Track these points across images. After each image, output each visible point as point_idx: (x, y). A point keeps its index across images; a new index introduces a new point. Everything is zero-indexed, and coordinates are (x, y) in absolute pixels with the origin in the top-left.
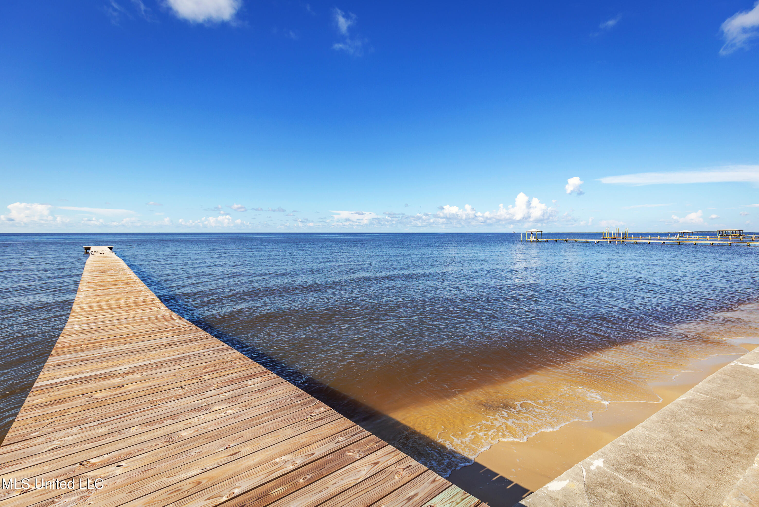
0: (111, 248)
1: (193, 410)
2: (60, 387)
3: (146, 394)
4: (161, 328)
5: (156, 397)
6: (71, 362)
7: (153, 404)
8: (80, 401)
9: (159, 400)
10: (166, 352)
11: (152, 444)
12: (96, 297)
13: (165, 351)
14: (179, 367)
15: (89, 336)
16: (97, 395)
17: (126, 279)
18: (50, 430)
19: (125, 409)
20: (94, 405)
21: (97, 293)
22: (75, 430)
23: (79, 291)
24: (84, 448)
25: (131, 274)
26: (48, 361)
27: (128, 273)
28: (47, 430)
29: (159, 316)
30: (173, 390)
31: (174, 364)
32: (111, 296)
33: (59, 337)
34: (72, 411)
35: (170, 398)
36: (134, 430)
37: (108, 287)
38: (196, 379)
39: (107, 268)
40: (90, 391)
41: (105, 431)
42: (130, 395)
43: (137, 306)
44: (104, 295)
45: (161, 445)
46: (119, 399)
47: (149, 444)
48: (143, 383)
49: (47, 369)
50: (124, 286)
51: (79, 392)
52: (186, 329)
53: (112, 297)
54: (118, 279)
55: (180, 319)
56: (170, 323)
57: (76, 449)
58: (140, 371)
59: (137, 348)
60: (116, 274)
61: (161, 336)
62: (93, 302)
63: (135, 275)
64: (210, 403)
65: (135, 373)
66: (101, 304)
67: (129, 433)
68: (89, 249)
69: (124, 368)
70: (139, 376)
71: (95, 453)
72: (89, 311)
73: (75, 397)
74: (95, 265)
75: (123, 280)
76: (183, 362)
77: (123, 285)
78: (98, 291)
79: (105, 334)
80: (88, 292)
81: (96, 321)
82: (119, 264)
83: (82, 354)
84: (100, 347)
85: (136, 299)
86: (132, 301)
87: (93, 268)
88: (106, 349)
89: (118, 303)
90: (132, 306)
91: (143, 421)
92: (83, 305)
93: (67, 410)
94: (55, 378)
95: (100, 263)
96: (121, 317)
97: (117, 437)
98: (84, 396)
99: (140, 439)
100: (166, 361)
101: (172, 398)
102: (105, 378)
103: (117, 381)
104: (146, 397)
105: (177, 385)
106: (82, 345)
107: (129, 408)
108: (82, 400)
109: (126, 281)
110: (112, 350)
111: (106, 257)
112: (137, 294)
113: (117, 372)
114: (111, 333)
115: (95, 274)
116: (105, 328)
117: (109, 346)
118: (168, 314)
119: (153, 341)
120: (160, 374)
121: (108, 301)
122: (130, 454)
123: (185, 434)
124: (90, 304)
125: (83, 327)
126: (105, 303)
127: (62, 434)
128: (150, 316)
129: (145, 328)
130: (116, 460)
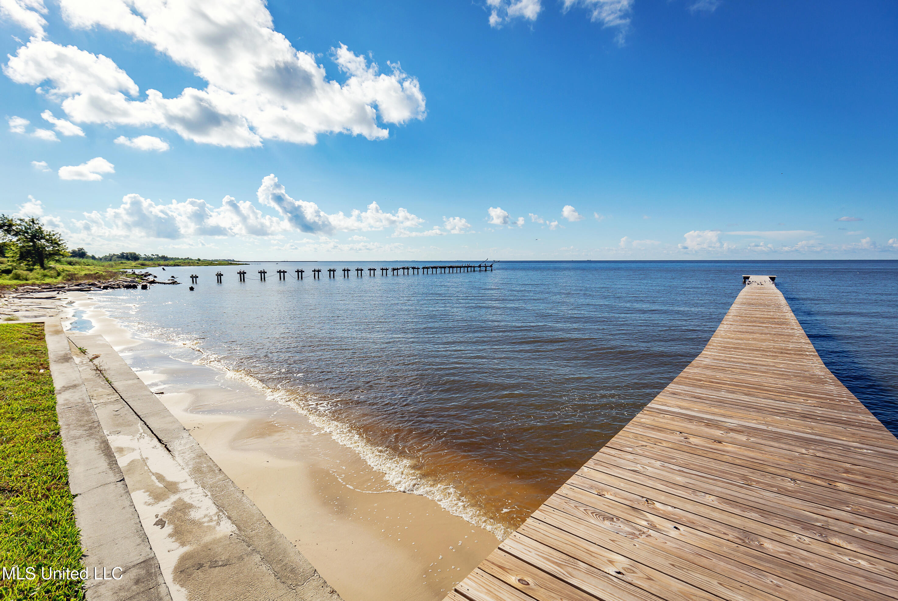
0: (773, 279)
1: (796, 521)
2: (666, 416)
3: (742, 464)
4: (802, 390)
5: (754, 475)
6: (686, 394)
7: (745, 482)
8: (675, 437)
9: (754, 481)
10: (794, 424)
11: (720, 529)
12: (738, 333)
13: (795, 422)
14: (804, 451)
15: (714, 374)
16: (692, 440)
17: (779, 317)
18: (641, 452)
19: (712, 469)
20: (685, 449)
21: (740, 328)
22: (658, 463)
23: (722, 324)
24: (656, 486)
25: (787, 313)
26: (668, 386)
27: (784, 310)
28: (638, 451)
29: (807, 373)
30: (779, 478)
31: (798, 444)
32: (753, 334)
33: (687, 366)
34: (665, 444)
35: (772, 487)
36: (710, 499)
37: (754, 324)
38: (824, 480)
39: (762, 302)
40: (688, 432)
41: (682, 481)
42: (725, 457)
43: (782, 353)
44: (747, 332)
45: (730, 537)
46: (710, 455)
47: (718, 527)
48: (746, 450)
49: (664, 394)
50: (773, 326)
51: (678, 428)
52: (842, 403)
53: (755, 336)
54: (769, 317)
55: (838, 386)
56: (820, 386)
57: (650, 483)
58: (749, 435)
59: (759, 405)
60: (769, 310)
61: (798, 400)
62: (733, 339)
63: (793, 315)
64: (831, 527)
65: (741, 434)
66: (740, 341)
67: (703, 499)
68: (748, 278)
69: (732, 422)
70: (745, 440)
71: (662, 498)
72: (725, 347)
73: (673, 431)
74: (748, 297)
75: (775, 318)
76: (813, 447)
77: (773, 324)
78: (741, 327)
79: (730, 376)
80: (731, 326)
81: (727, 360)
82: (776, 298)
83: (698, 390)
84: (719, 390)
85: (784, 345)
86: (777, 345)
87: (744, 300)
88: (723, 394)
89: (759, 344)
90: (775, 352)
91: (724, 495)
92: (721, 339)
93: (661, 441)
94: (665, 405)
95: (754, 295)
96: (757, 362)
97: (689, 495)
98: (681, 434)
99: (711, 513)
100: (788, 435)
101: (774, 487)
102: (707, 425)
103: (718, 433)
104: (741, 469)
105: (789, 474)
106: (703, 381)
107: (716, 470)
108: (677, 437)
109: (779, 320)
110: (729, 397)
111: (763, 289)
112: (786, 338)
113: (723, 424)
114: (737, 377)
115: (744, 307)
116: (734, 370)
117: (728, 391)
118: (822, 373)
119: (783, 403)
120: (772, 449)
121: (748, 340)
122: (693, 523)
123: (768, 545)
124: (728, 340)
125: (713, 362)
126: (745, 341)
127: (646, 461)
128: (794, 369)
129: (780, 383)
130: (676, 519)
